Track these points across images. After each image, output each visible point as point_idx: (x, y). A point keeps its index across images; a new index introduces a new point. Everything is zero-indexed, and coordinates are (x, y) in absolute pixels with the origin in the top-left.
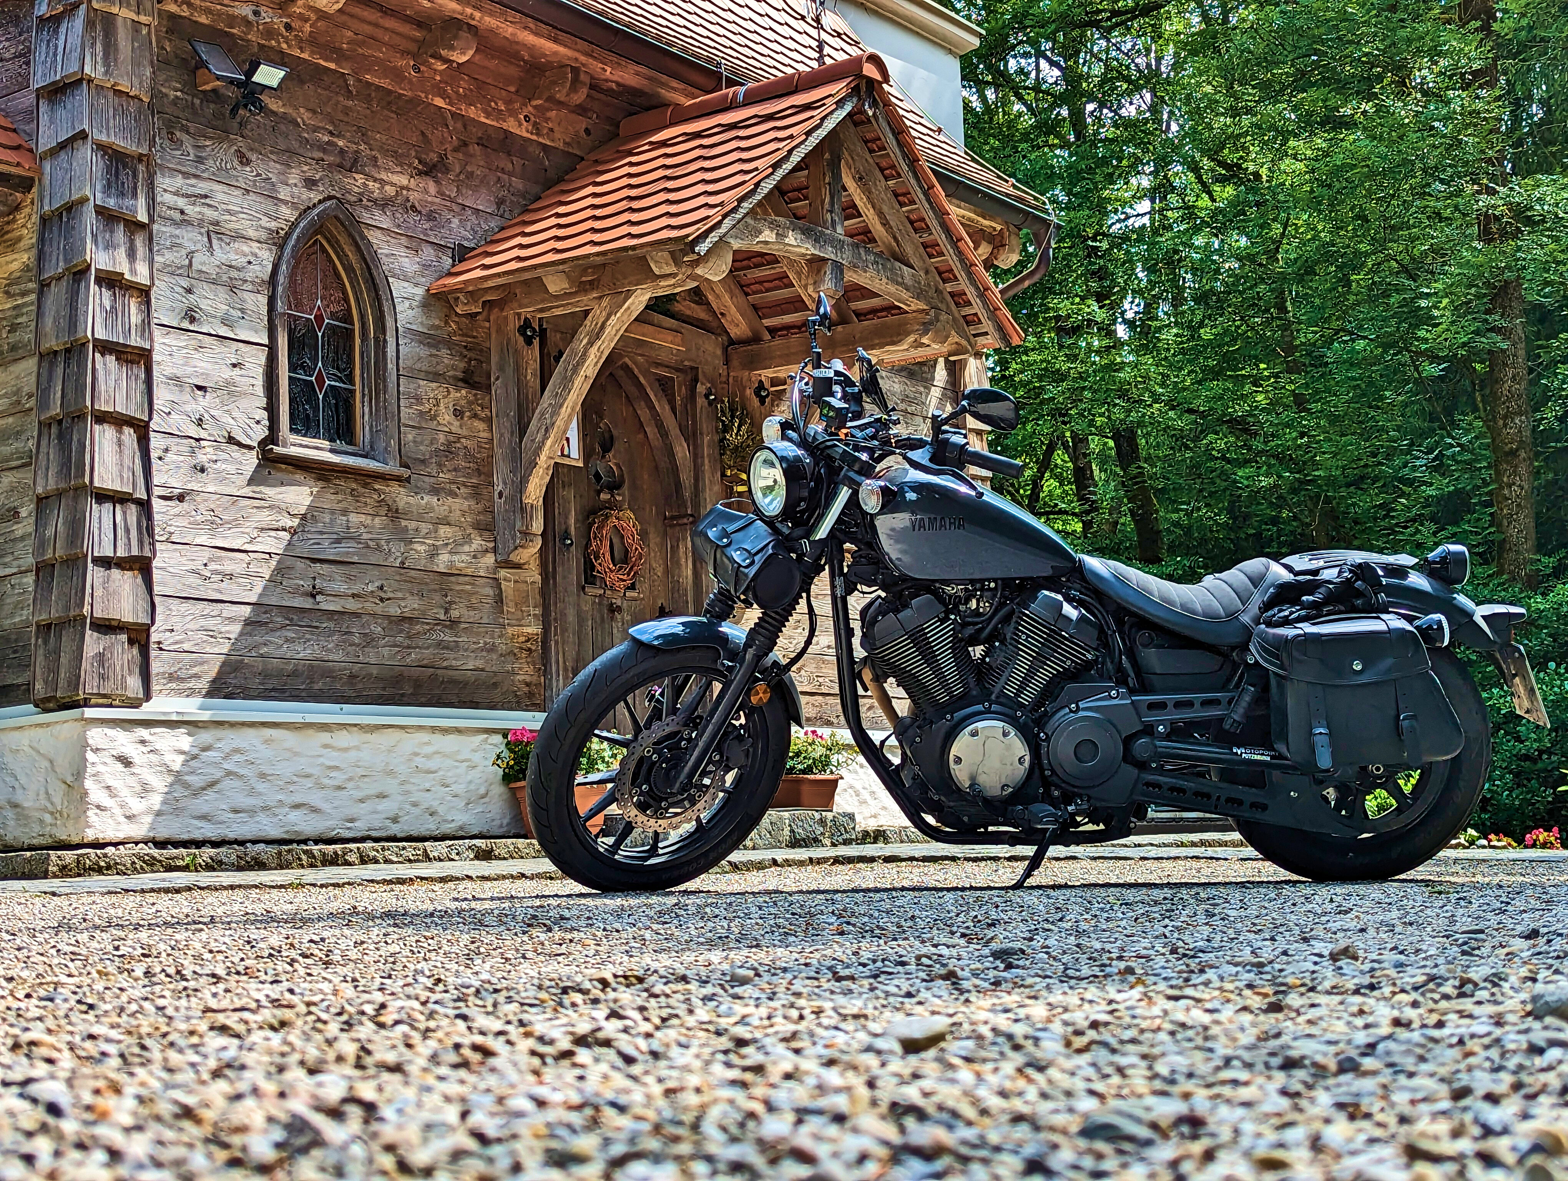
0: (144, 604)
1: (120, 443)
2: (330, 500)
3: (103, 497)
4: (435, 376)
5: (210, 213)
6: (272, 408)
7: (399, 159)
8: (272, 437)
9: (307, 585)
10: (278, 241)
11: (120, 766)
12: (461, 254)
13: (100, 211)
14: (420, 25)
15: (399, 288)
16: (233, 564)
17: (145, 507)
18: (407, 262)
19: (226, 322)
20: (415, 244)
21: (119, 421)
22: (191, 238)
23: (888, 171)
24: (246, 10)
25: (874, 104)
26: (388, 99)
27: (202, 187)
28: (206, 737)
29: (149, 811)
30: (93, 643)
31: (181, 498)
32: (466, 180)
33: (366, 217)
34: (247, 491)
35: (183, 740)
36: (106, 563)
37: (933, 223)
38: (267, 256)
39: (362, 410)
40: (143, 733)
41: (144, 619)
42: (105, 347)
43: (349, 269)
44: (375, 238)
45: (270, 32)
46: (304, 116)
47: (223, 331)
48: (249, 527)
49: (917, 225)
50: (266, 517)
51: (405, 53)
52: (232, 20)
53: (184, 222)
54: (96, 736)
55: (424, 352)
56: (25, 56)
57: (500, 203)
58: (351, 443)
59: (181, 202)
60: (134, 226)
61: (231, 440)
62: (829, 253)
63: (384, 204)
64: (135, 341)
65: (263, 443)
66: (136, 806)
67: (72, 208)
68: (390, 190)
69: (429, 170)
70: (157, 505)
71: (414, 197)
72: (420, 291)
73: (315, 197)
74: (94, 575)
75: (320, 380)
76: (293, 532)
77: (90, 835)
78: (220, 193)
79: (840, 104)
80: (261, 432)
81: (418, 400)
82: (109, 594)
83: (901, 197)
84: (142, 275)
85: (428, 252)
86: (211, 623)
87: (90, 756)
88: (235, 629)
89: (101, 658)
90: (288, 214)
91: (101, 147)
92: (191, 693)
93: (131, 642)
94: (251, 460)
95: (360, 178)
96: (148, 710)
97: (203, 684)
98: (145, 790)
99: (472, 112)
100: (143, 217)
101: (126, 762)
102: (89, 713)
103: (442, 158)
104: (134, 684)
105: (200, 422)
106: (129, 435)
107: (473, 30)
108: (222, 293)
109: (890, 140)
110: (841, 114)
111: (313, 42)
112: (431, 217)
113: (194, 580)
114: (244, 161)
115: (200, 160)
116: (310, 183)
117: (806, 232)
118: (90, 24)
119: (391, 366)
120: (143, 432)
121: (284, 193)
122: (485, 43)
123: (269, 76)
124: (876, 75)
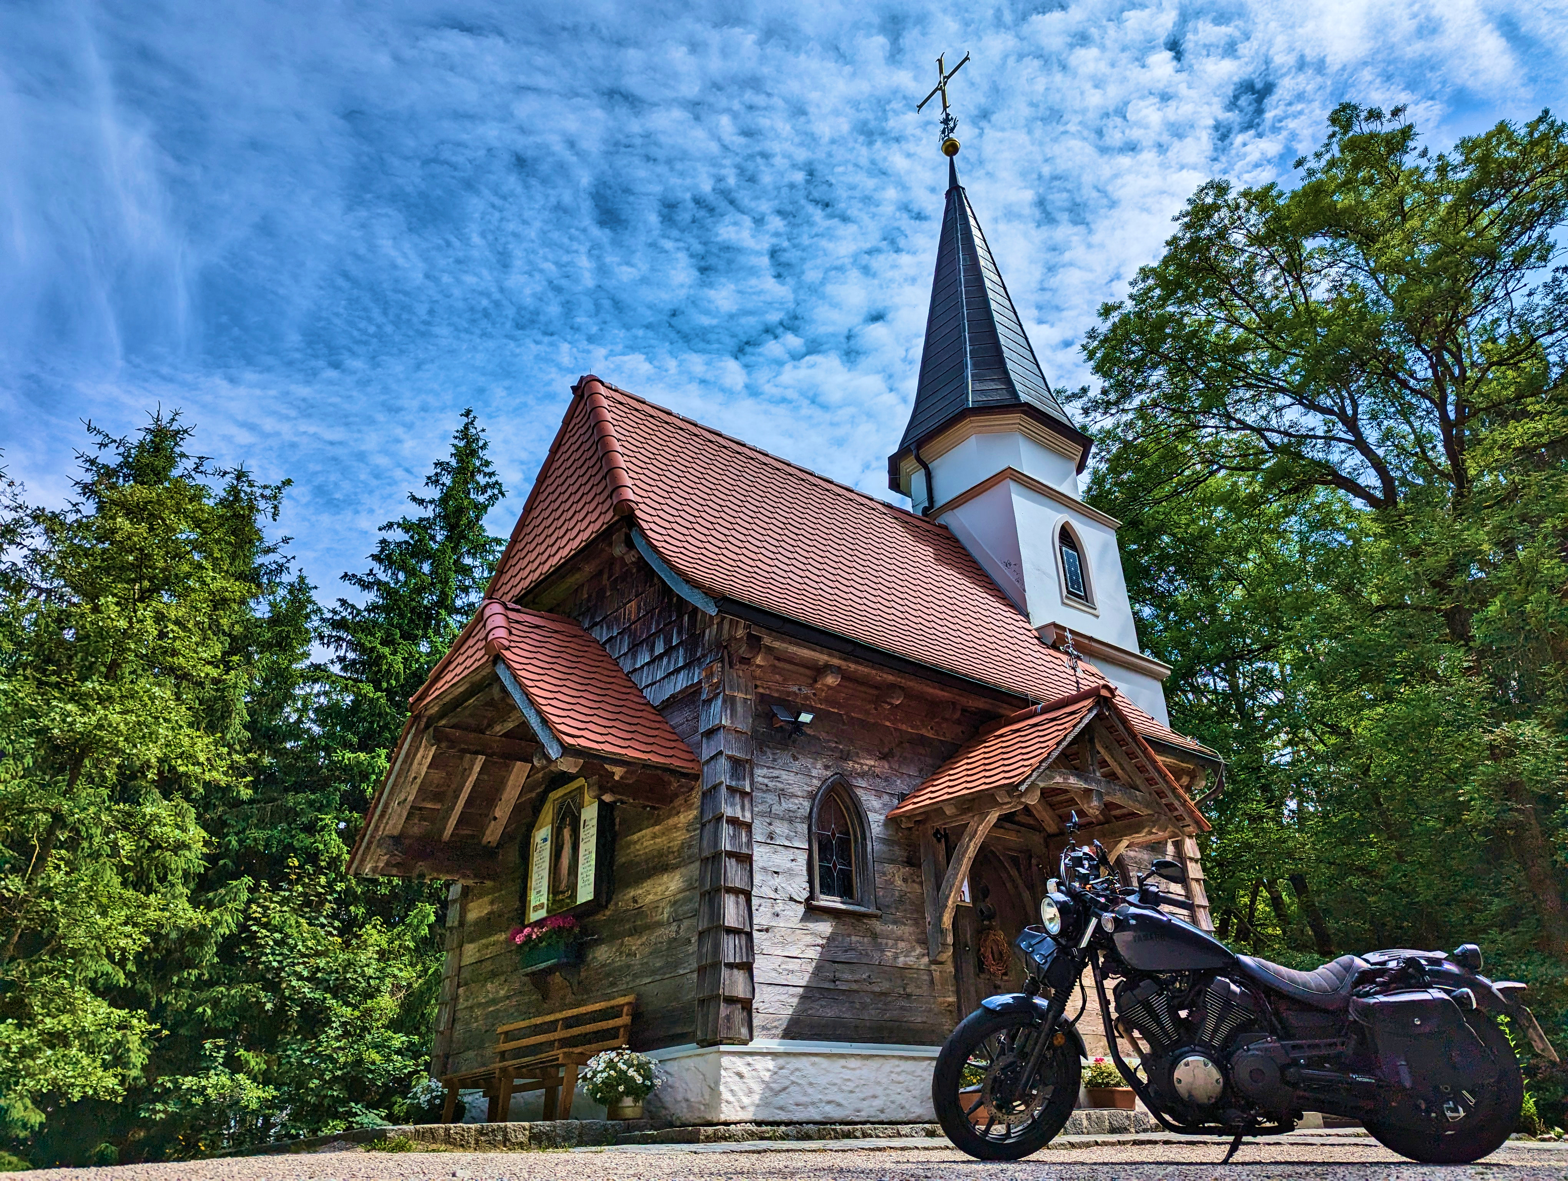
0: (749, 988)
1: (738, 903)
2: (842, 929)
3: (729, 931)
4: (892, 861)
5: (780, 785)
6: (811, 882)
7: (870, 753)
8: (812, 896)
9: (831, 975)
10: (812, 796)
12: (903, 797)
13: (729, 788)
14: (879, 688)
15: (872, 816)
16: (793, 965)
17: (749, 935)
18: (876, 803)
19: (788, 839)
20: (879, 794)
21: (736, 891)
22: (771, 798)
23: (1121, 742)
24: (796, 689)
25: (1109, 709)
26: (863, 724)
27: (776, 773)
28: (781, 1061)
30: (724, 1010)
31: (767, 930)
32: (903, 761)
33: (854, 782)
34: (800, 926)
35: (770, 1064)
36: (730, 966)
37: (1150, 768)
38: (807, 804)
39: (856, 881)
40: (749, 1059)
41: (749, 996)
42: (730, 855)
43: (847, 809)
44: (859, 792)
45: (806, 698)
46: (823, 735)
47: (787, 844)
48: (801, 945)
49: (1141, 768)
50: (809, 939)
51: (870, 702)
52: (789, 694)
53: (768, 789)
54: (725, 1061)
55: (885, 848)
56: (697, 718)
57: (921, 770)
58: (851, 897)
59: (766, 781)
60: (744, 794)
61: (791, 899)
62: (1093, 786)
63: (863, 775)
64: (745, 851)
65: (807, 900)
66: (746, 1101)
67: (716, 787)
68: (866, 768)
69: (884, 757)
70: (756, 934)
71: (877, 770)
72: (883, 817)
73: (829, 773)
74: (725, 972)
75: (835, 866)
76: (823, 946)
77: (723, 1118)
78: (784, 775)
79: (1090, 710)
80: (806, 894)
81: (884, 874)
82: (733, 983)
83: (1130, 755)
84: (748, 818)
85: (886, 798)
86: (783, 998)
87: (723, 1073)
88: (796, 1001)
89: (728, 1018)
90: (816, 782)
91: (729, 758)
92: (774, 1037)
93: (743, 1009)
94: (801, 909)
95: (851, 764)
96: (754, 1046)
97: (780, 1032)
98: (751, 1092)
99: (904, 727)
100: (748, 789)
101: (741, 1076)
102: (722, 1048)
103: (891, 750)
104: (745, 1031)
105: (776, 890)
106: (742, 899)
107: (902, 689)
108: (786, 825)
109: (1121, 727)
110: (1091, 715)
111: (826, 700)
112: (886, 780)
113: (774, 974)
114: (795, 759)
115: (774, 760)
116: (827, 767)
117: (1079, 776)
118: (724, 701)
119: (869, 857)
120: (748, 896)
121: (814, 773)
122: (908, 694)
123: (806, 718)
124: (1109, 695)
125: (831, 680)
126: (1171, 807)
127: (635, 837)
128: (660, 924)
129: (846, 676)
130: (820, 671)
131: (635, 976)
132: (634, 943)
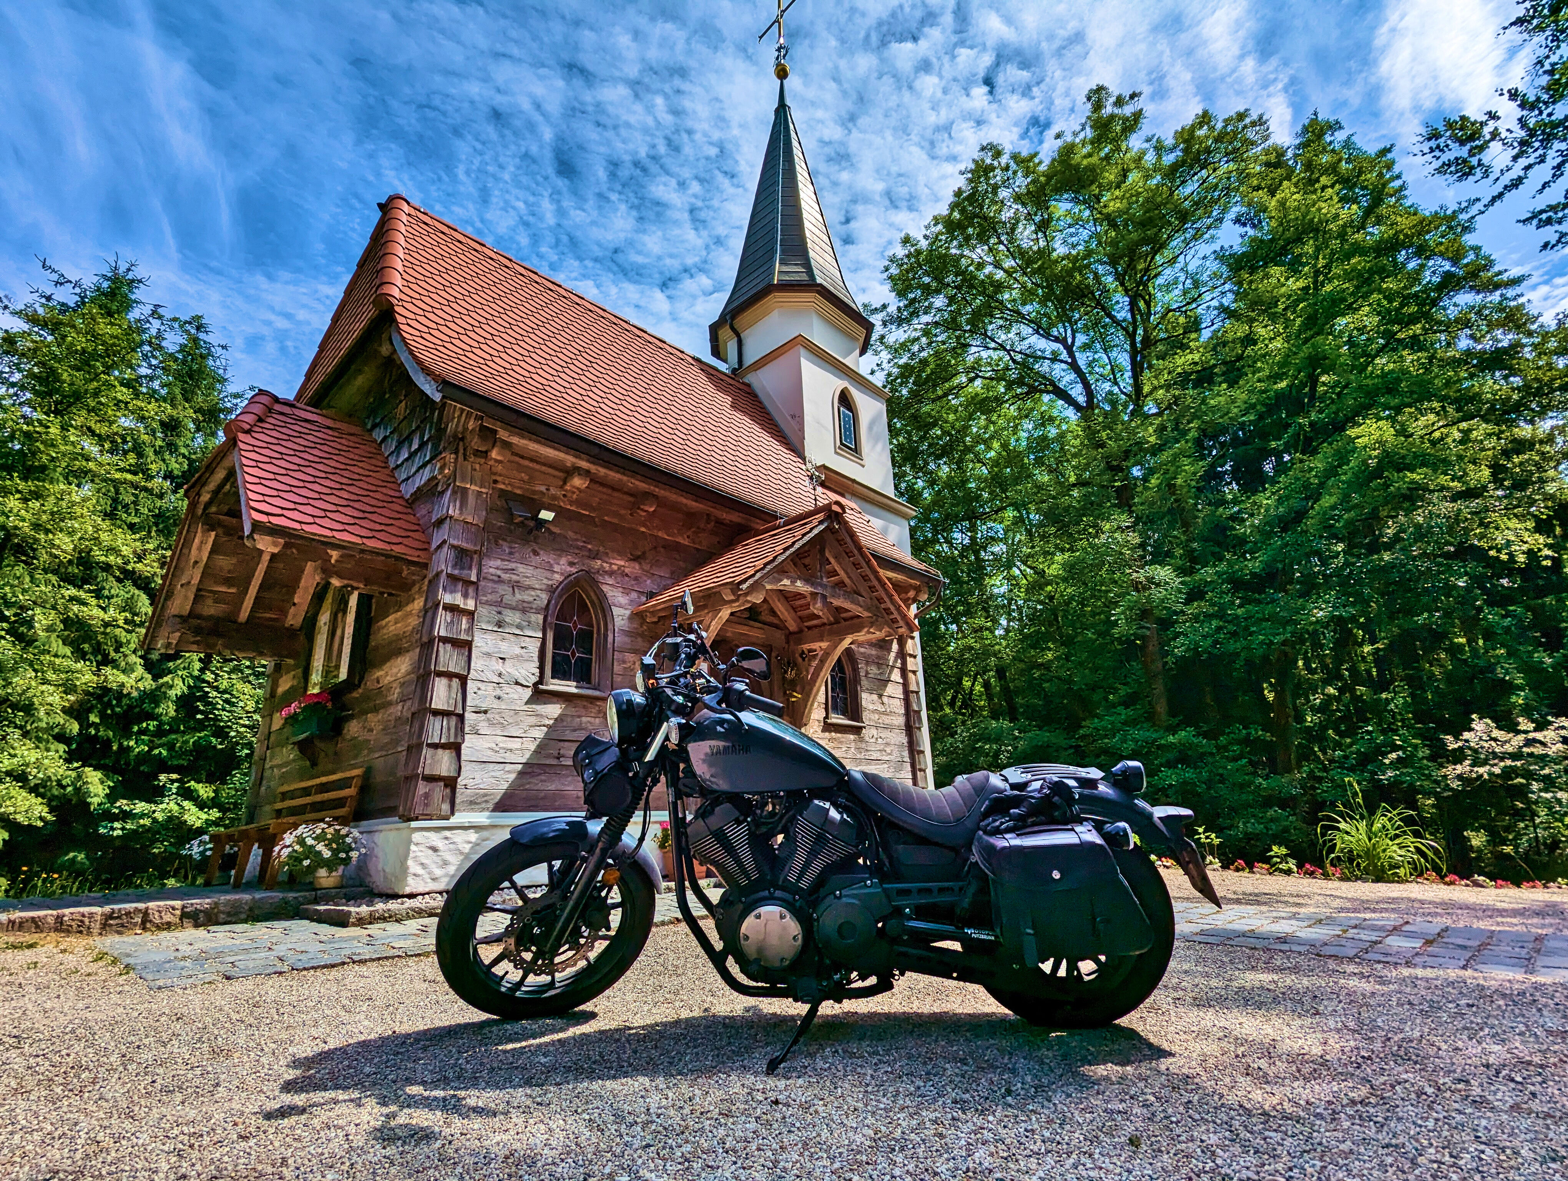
0: (454, 767)
1: (450, 686)
2: (572, 711)
3: (436, 713)
4: (633, 651)
5: (514, 577)
6: (542, 668)
7: (621, 554)
8: (541, 681)
9: (555, 753)
10: (551, 590)
11: (430, 852)
12: (651, 595)
13: (449, 576)
14: (631, 495)
15: (616, 611)
16: (515, 744)
17: (461, 718)
18: (622, 599)
19: (519, 627)
20: (626, 591)
21: (450, 675)
22: (504, 589)
23: (849, 554)
24: (543, 489)
25: (839, 523)
26: (615, 528)
27: (513, 565)
28: (485, 834)
29: (446, 875)
30: (422, 787)
31: (485, 712)
32: (656, 563)
33: (601, 579)
34: (525, 708)
35: (473, 836)
36: (435, 746)
37: (872, 578)
38: (545, 597)
39: (595, 667)
40: (447, 833)
41: (453, 774)
42: (445, 640)
43: (592, 602)
44: (605, 588)
45: (554, 498)
46: (570, 534)
47: (518, 632)
48: (524, 726)
49: (865, 578)
50: (533, 720)
51: (625, 508)
52: (534, 492)
53: (500, 580)
54: (417, 837)
55: (627, 640)
56: (433, 509)
57: (672, 573)
58: (587, 683)
59: (499, 573)
60: (468, 583)
61: (517, 683)
62: (819, 590)
63: (611, 573)
64: (463, 636)
65: (535, 685)
66: (438, 872)
67: (438, 575)
68: (615, 567)
69: (636, 559)
70: (469, 716)
71: (627, 570)
72: (628, 613)
73: (574, 570)
74: (426, 752)
75: (573, 654)
76: (549, 727)
77: (408, 890)
78: (521, 568)
79: (821, 523)
80: (535, 679)
81: (624, 662)
82: (439, 762)
83: (856, 565)
84: (470, 605)
85: (634, 595)
86: (498, 774)
87: (413, 848)
88: (513, 776)
89: (426, 796)
90: (558, 577)
91: (453, 546)
92: (483, 810)
93: (446, 786)
94: (528, 693)
95: (599, 562)
96: (454, 820)
97: (491, 806)
98: (445, 863)
99: (660, 534)
100: (474, 578)
101: (435, 849)
102: (414, 824)
103: (644, 553)
104: (446, 807)
105: (500, 675)
106: (456, 682)
107: (656, 497)
108: (518, 614)
109: (848, 540)
110: (822, 527)
111: (578, 503)
112: (636, 579)
113: (490, 753)
114: (536, 553)
115: (511, 553)
116: (571, 564)
117: (806, 581)
118: (454, 492)
119: (610, 646)
120: (463, 680)
121: (557, 568)
122: (661, 503)
123: (546, 515)
124: (839, 510)
125: (577, 482)
126: (888, 611)
127: (384, 622)
128: (390, 704)
129: (594, 480)
130: (569, 472)
131: (371, 751)
132: (373, 719)
